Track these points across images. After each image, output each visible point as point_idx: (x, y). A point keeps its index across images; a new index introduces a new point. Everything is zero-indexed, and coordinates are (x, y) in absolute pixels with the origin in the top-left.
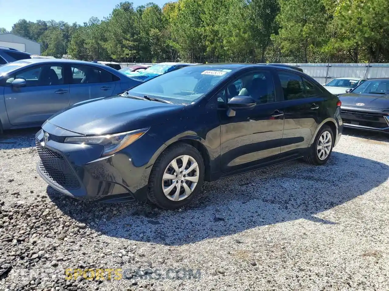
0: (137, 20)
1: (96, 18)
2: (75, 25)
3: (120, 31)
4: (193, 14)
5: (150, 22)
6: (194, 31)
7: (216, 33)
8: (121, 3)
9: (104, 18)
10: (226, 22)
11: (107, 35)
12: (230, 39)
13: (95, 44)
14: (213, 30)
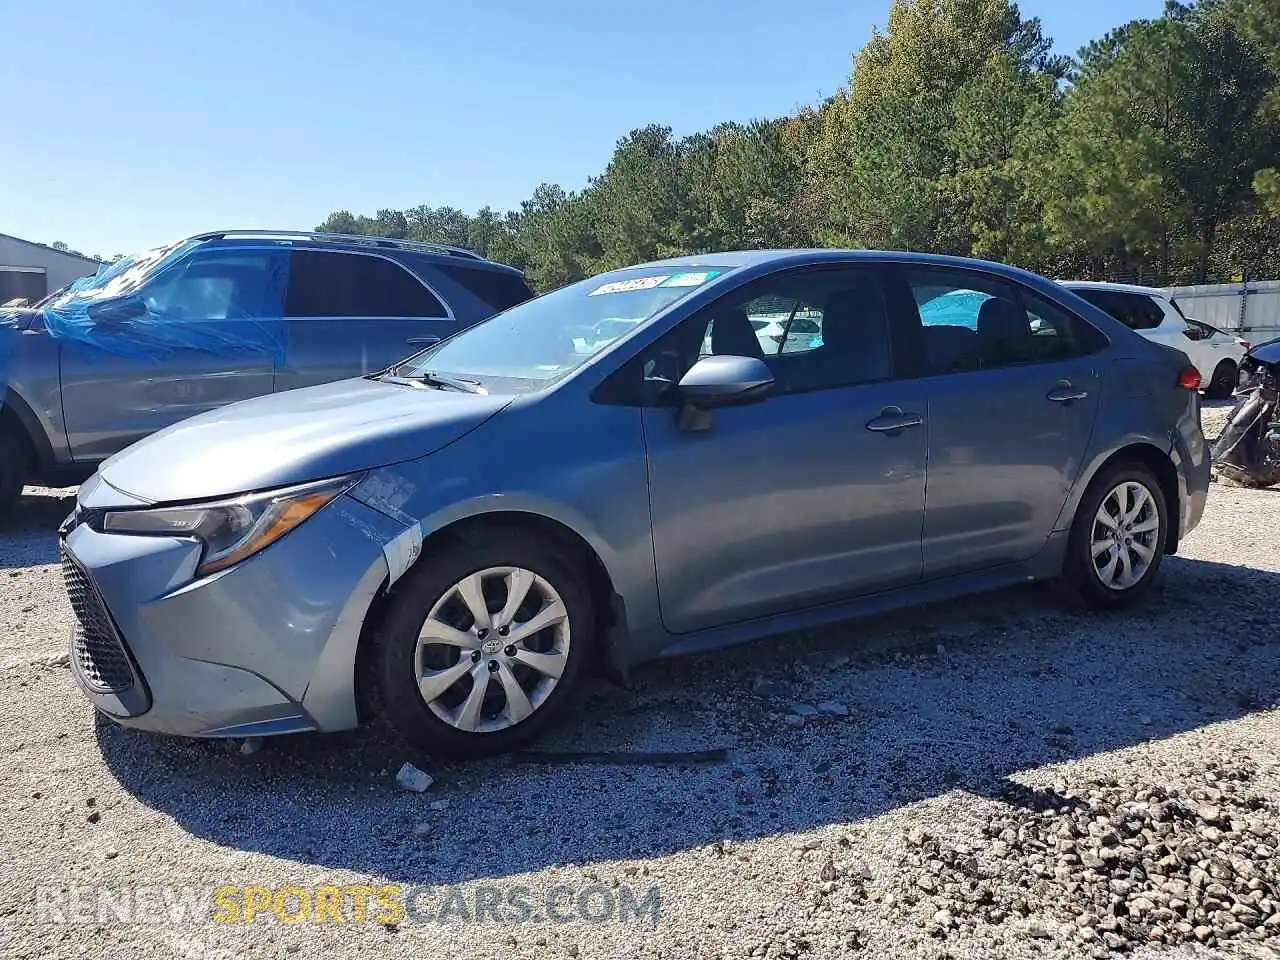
0: (700, 174)
1: (556, 186)
2: (485, 214)
3: (644, 216)
4: (912, 132)
5: (745, 179)
6: (921, 190)
7: (1009, 190)
8: (633, 133)
9: (590, 181)
10: (1051, 147)
11: (601, 232)
12: (1073, 204)
13: (561, 264)
14: (995, 181)
